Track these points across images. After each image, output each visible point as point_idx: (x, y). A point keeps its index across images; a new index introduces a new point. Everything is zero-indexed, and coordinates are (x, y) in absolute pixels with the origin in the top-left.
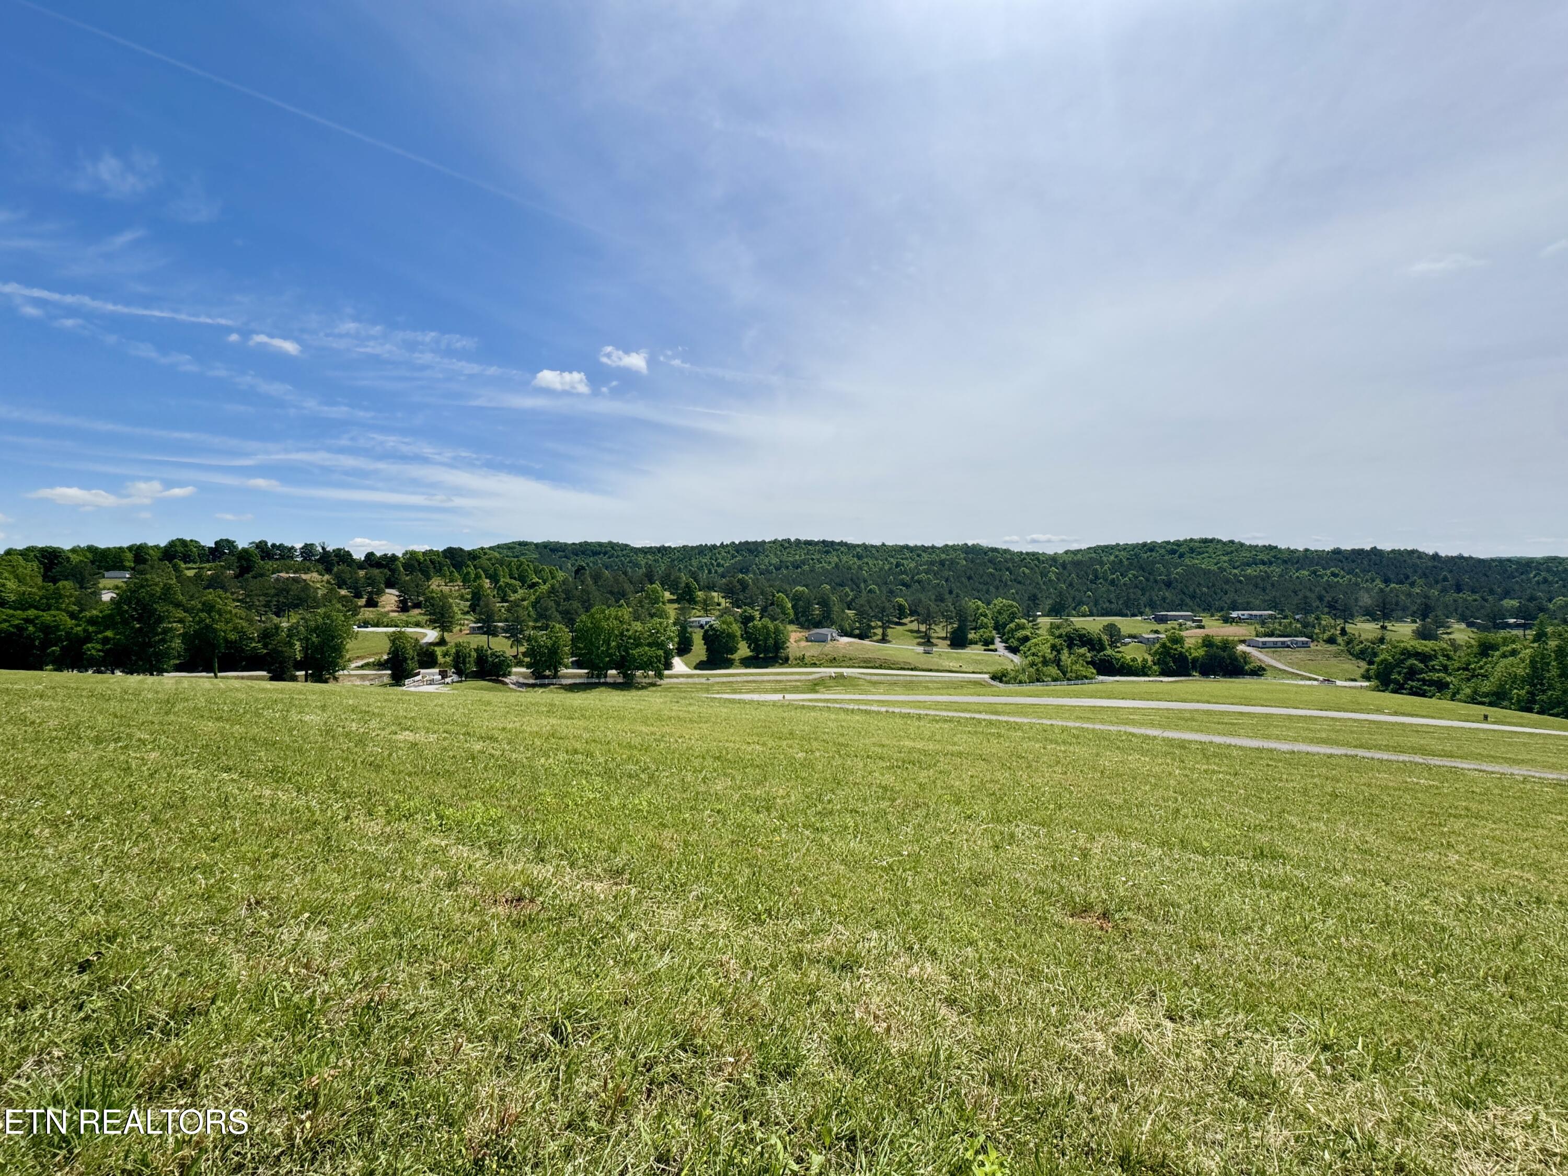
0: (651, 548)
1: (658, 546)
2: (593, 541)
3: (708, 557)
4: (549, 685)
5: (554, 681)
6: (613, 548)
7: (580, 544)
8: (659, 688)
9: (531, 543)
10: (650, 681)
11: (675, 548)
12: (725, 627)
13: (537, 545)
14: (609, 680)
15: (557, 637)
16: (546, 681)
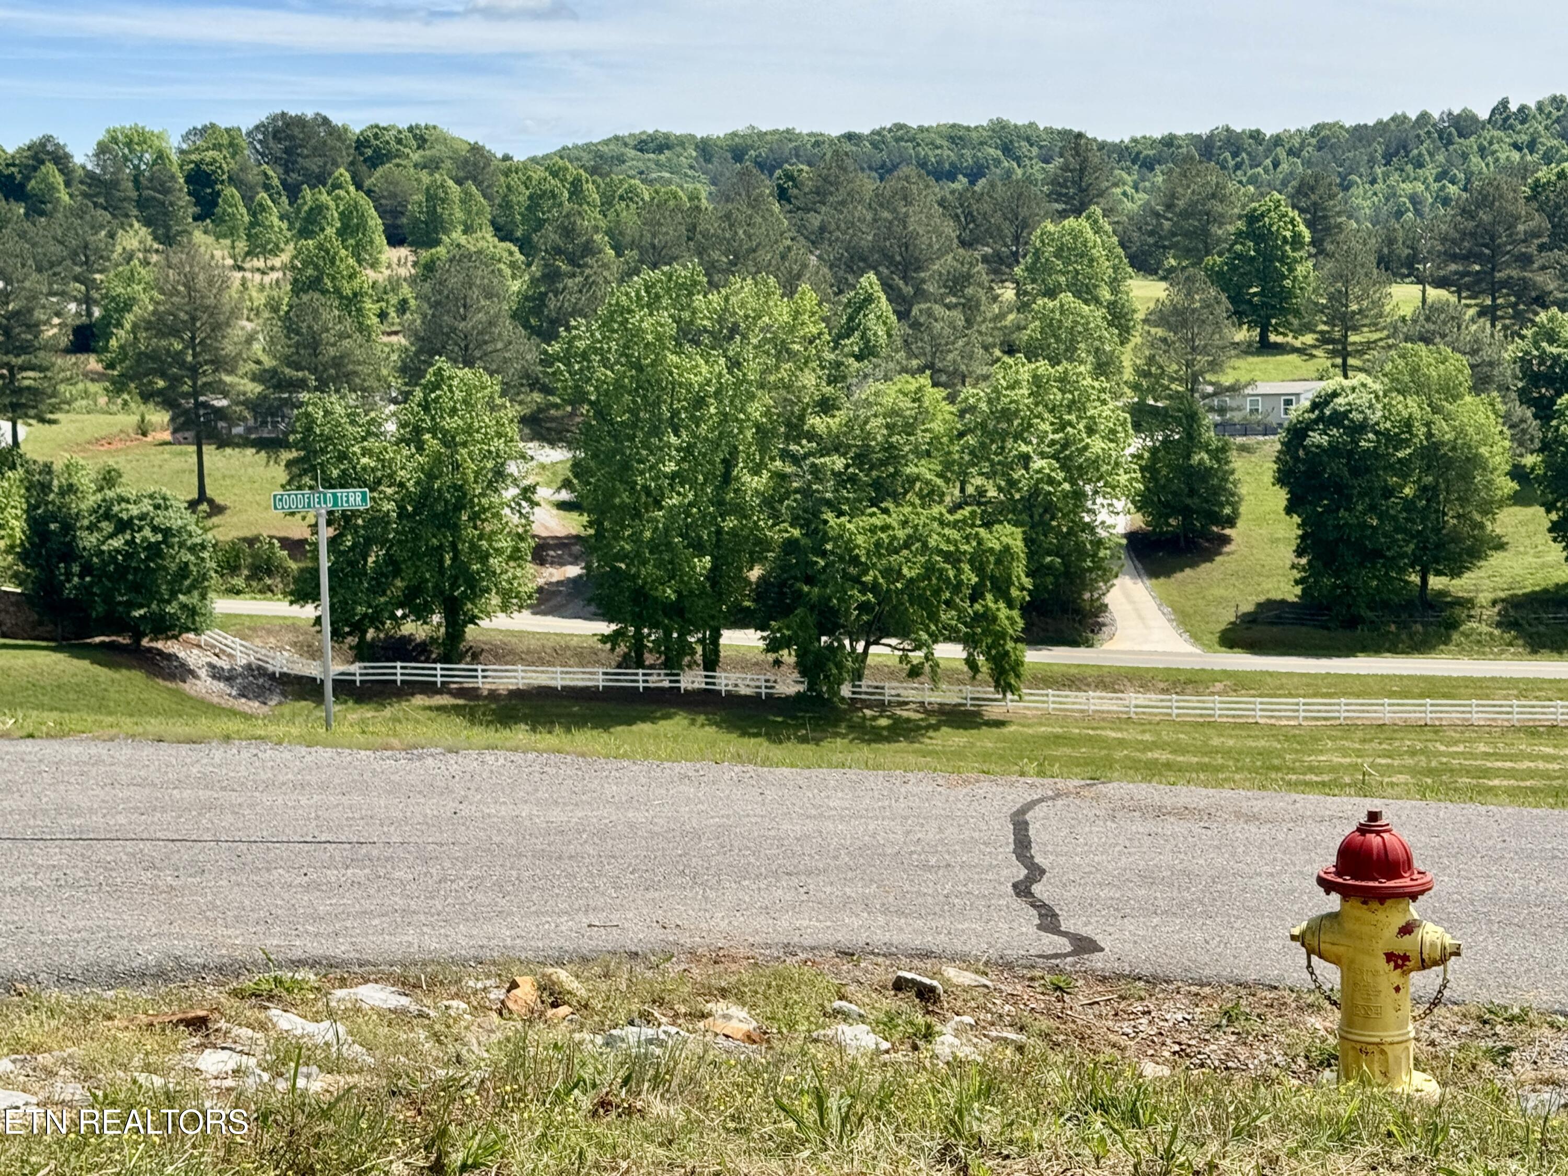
0: (1169, 141)
1: (1203, 130)
2: (929, 121)
3: (1430, 171)
4: (410, 689)
5: (439, 672)
6: (1007, 150)
7: (878, 139)
8: (985, 739)
9: (682, 142)
10: (949, 695)
11: (1277, 141)
12: (1411, 406)
13: (705, 148)
14: (725, 681)
15: (449, 441)
16: (399, 671)
